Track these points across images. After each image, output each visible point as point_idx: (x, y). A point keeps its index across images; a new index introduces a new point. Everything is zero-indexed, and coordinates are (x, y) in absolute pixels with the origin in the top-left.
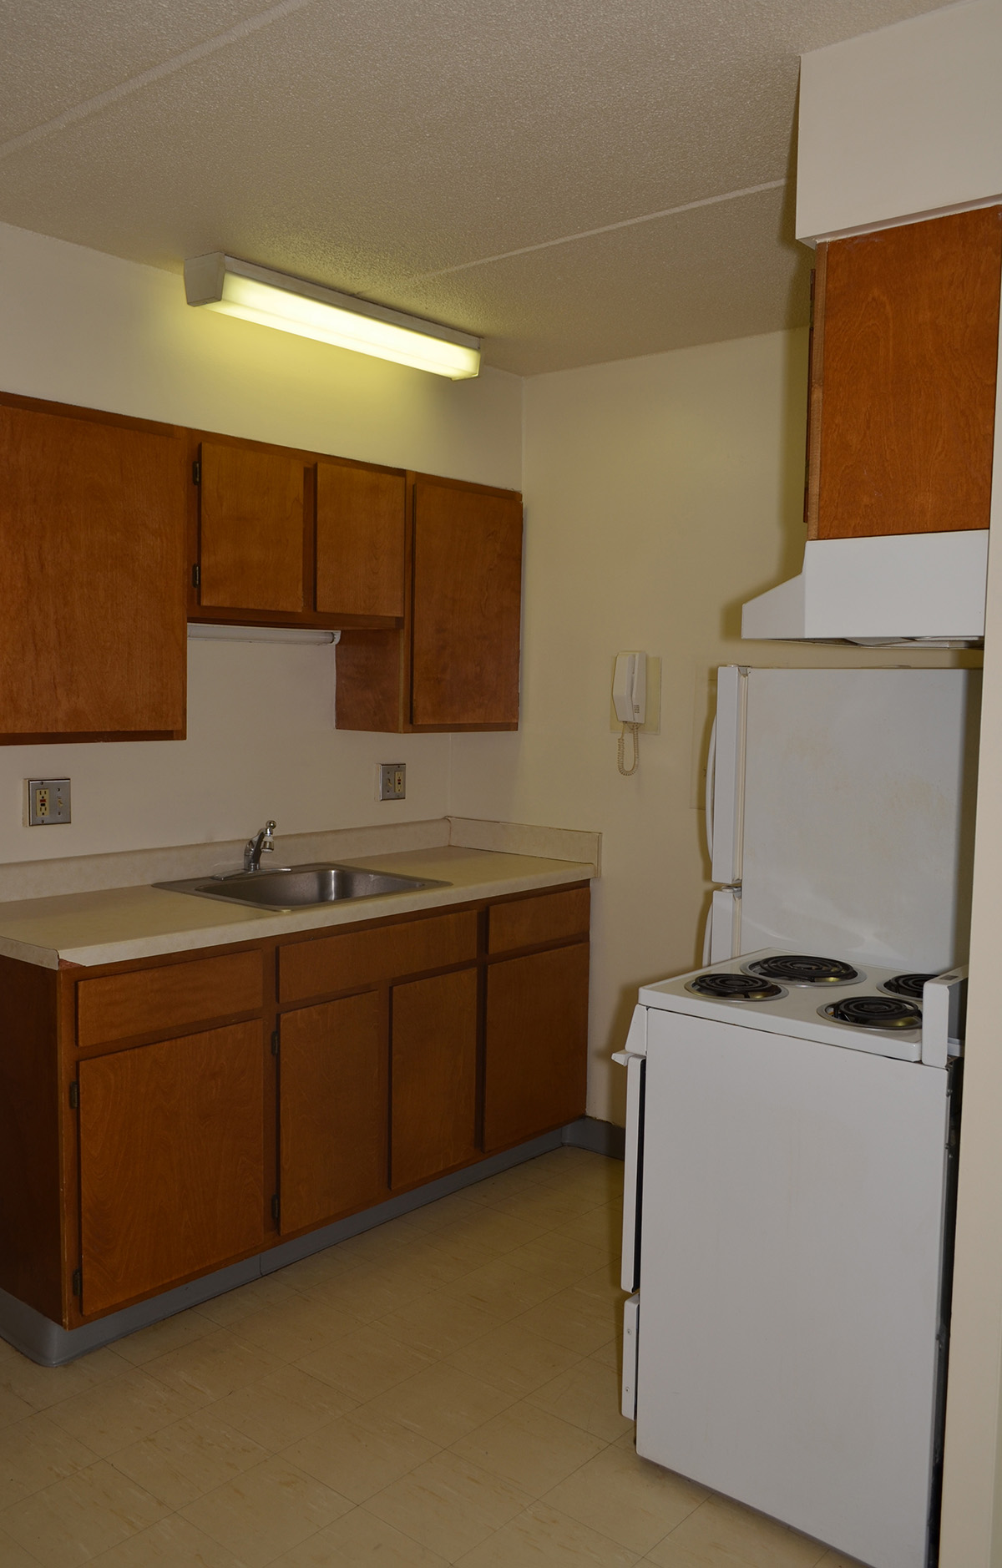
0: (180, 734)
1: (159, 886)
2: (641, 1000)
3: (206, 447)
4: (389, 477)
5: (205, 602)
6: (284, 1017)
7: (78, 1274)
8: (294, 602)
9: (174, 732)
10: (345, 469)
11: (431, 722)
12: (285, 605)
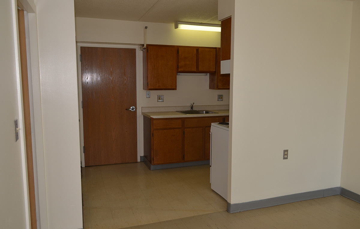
0: (176, 89)
1: (176, 111)
2: (212, 125)
3: (180, 48)
4: (213, 49)
5: (179, 70)
6: (185, 129)
7: (153, 158)
8: (195, 70)
9: (175, 89)
10: (204, 49)
11: (221, 88)
12: (193, 70)
